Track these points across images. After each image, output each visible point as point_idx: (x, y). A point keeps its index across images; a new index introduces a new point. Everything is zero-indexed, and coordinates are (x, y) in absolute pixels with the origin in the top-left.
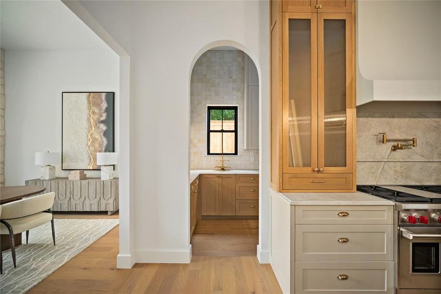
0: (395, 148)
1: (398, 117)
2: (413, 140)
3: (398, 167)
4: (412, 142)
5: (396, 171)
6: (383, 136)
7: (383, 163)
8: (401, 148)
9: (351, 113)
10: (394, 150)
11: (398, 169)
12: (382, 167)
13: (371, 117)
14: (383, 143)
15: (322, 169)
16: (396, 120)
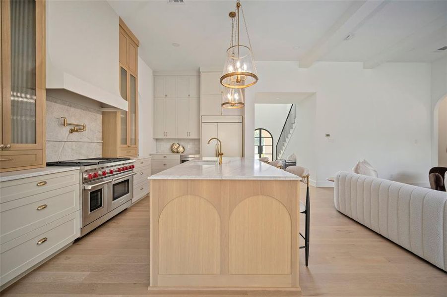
0: (72, 131)
1: (74, 107)
2: (84, 126)
3: (74, 146)
4: (83, 127)
5: (73, 149)
6: (64, 120)
7: (63, 143)
8: (77, 131)
9: (41, 95)
10: (72, 132)
11: (74, 147)
12: (62, 146)
13: (54, 102)
14: (64, 125)
15: (8, 146)
16: (72, 109)
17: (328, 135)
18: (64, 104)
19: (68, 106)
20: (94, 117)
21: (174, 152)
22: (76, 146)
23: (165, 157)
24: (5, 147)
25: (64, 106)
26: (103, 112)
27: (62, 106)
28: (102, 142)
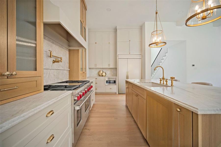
0: (54, 62)
4: (60, 59)
5: (54, 75)
6: (51, 53)
7: (49, 70)
8: (57, 62)
12: (49, 73)
14: (51, 57)
15: (14, 73)
16: (54, 46)
17: (193, 65)
18: (49, 41)
19: (52, 43)
20: (65, 53)
21: (100, 76)
22: (56, 73)
23: (96, 79)
24: (11, 75)
25: (49, 42)
26: (69, 50)
27: (48, 42)
28: (69, 70)
